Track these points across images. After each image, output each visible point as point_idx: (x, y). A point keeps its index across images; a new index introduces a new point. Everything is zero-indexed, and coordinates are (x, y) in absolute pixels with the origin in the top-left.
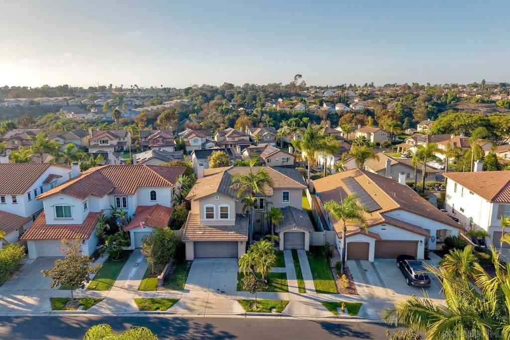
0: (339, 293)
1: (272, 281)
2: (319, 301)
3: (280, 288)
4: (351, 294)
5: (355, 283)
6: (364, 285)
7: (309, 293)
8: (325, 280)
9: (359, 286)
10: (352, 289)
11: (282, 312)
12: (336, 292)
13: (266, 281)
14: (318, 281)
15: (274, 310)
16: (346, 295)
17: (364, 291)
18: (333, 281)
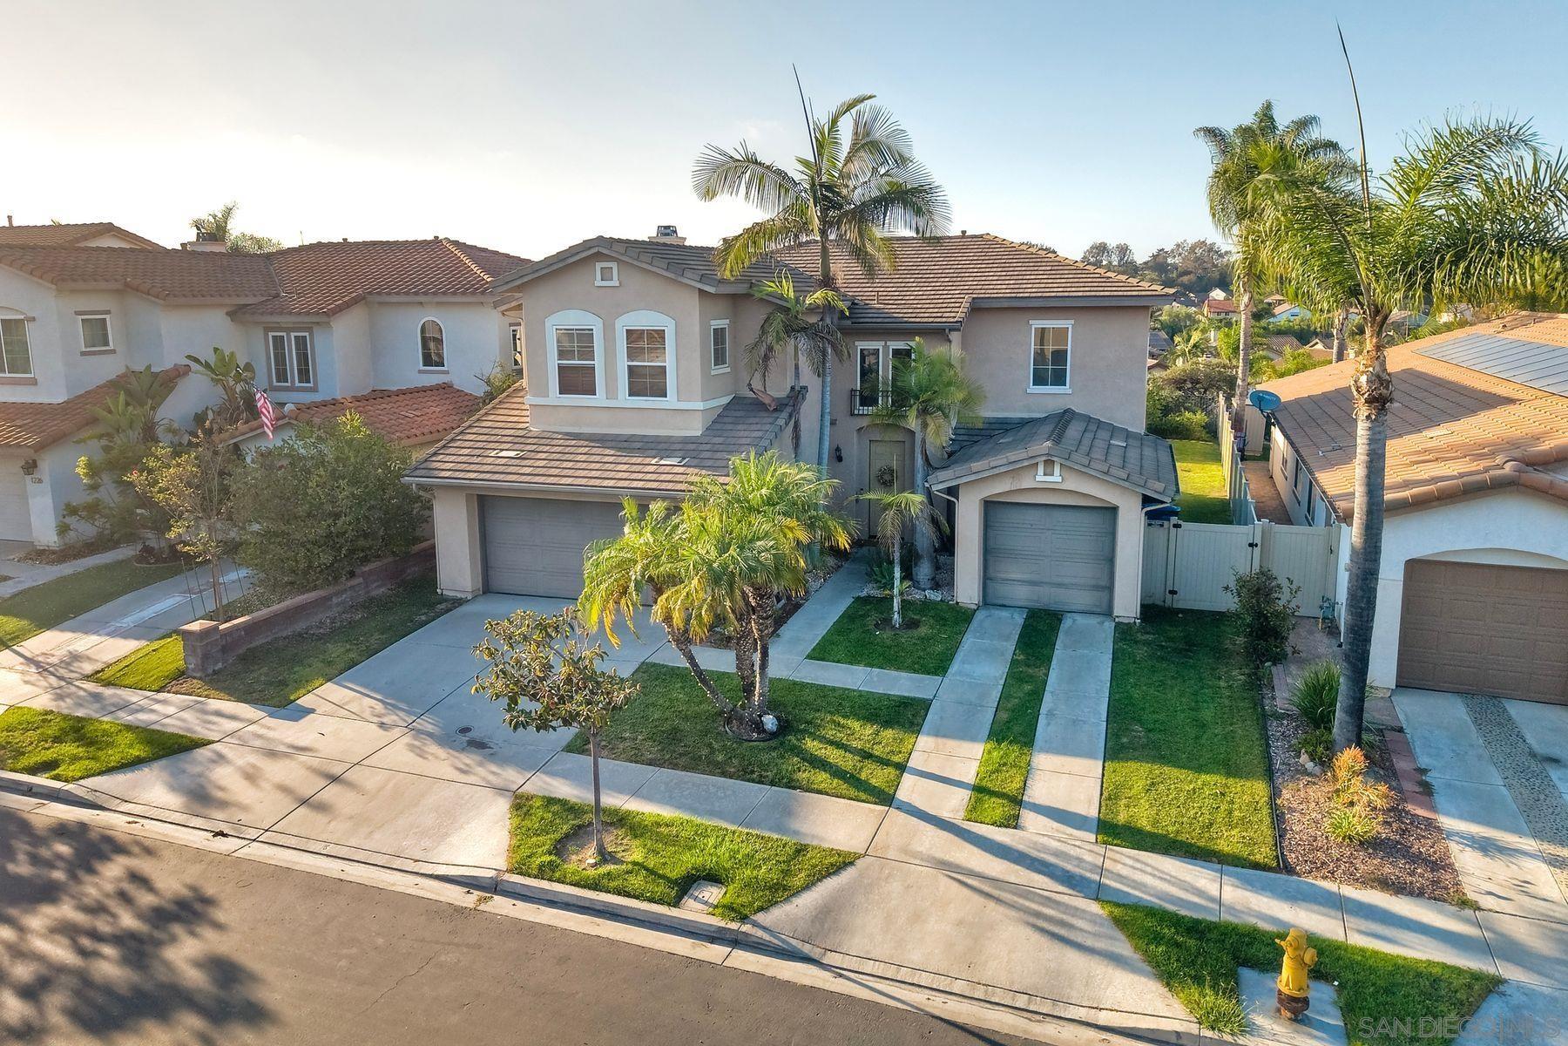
0: (1289, 870)
1: (813, 730)
2: (1097, 892)
3: (838, 773)
4: (1399, 889)
5: (1447, 822)
6: (1529, 844)
7: (1035, 831)
8: (1200, 769)
9: (1485, 847)
10: (1416, 859)
11: (760, 917)
12: (1263, 854)
13: (770, 721)
14: (1137, 773)
15: (713, 894)
16: (1349, 891)
17: (1523, 886)
18: (1260, 789)
